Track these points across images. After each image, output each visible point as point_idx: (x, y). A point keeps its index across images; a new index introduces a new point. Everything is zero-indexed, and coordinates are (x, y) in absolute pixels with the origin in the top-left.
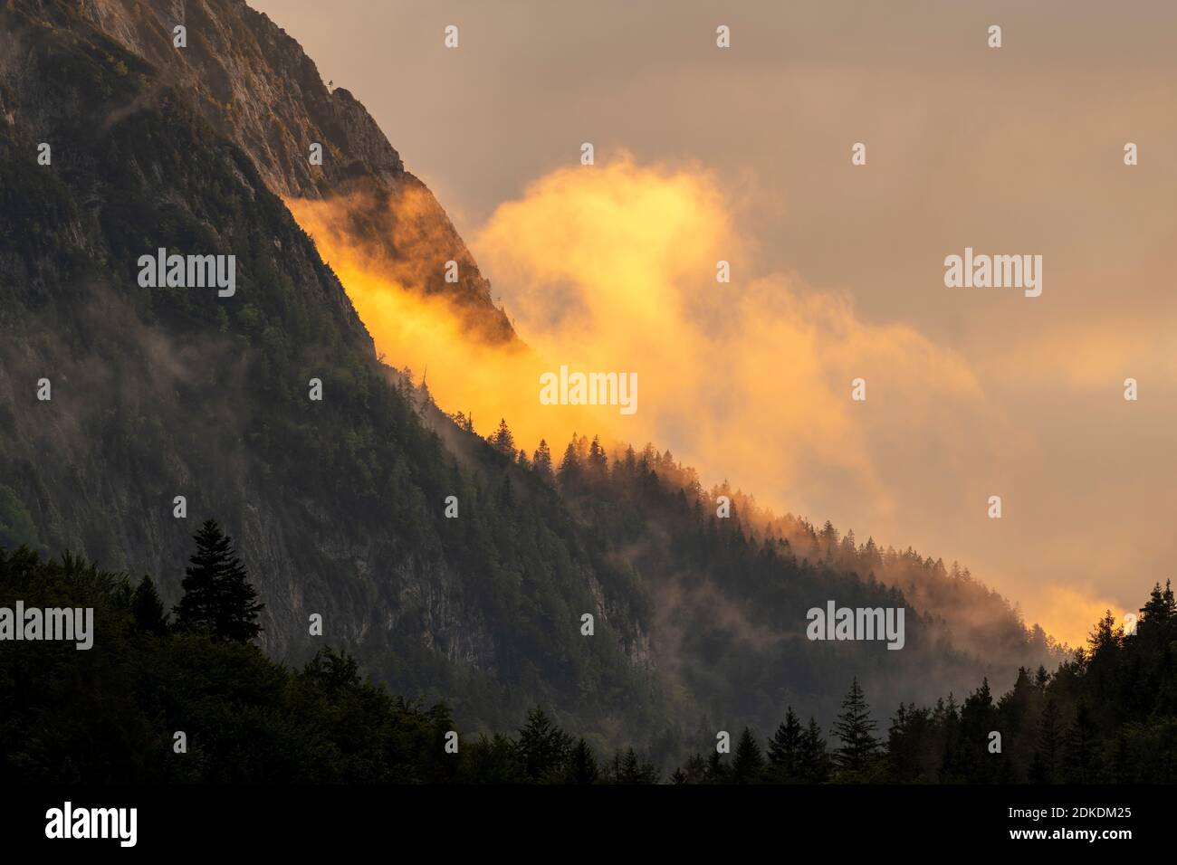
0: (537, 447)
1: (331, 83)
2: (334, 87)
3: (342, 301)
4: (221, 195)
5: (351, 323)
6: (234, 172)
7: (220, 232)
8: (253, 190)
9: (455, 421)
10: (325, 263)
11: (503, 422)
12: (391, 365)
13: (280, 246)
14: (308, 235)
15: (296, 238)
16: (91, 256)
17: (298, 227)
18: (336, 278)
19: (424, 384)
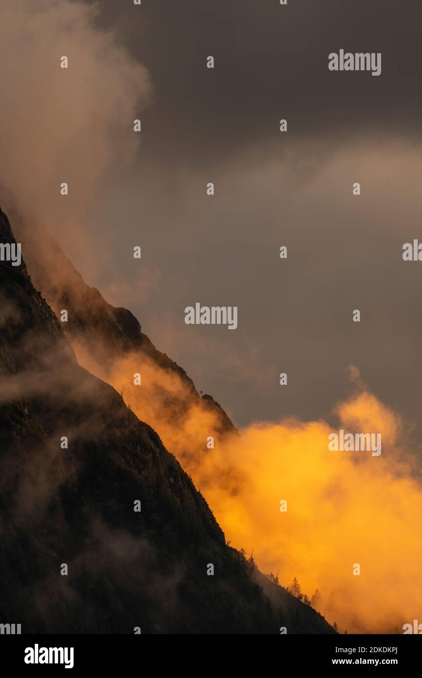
0: (314, 593)
1: (201, 392)
2: (203, 394)
3: (207, 512)
4: (141, 453)
5: (212, 524)
6: (148, 441)
7: (140, 473)
8: (158, 450)
9: (269, 578)
10: (198, 491)
11: (295, 579)
12: (234, 547)
13: (173, 481)
14: (188, 475)
15: (182, 477)
16: (69, 486)
17: (183, 471)
18: (203, 499)
19: (252, 557)
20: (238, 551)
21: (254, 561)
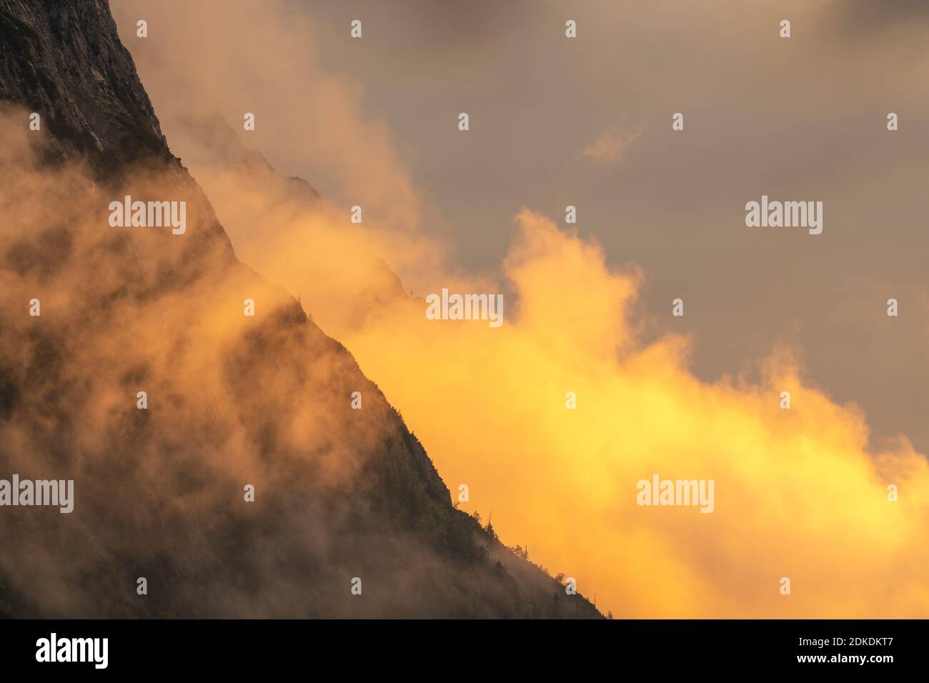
3: (424, 461)
5: (432, 479)
9: (515, 553)
18: (419, 444)
19: (490, 524)
20: (470, 515)
21: (493, 529)
